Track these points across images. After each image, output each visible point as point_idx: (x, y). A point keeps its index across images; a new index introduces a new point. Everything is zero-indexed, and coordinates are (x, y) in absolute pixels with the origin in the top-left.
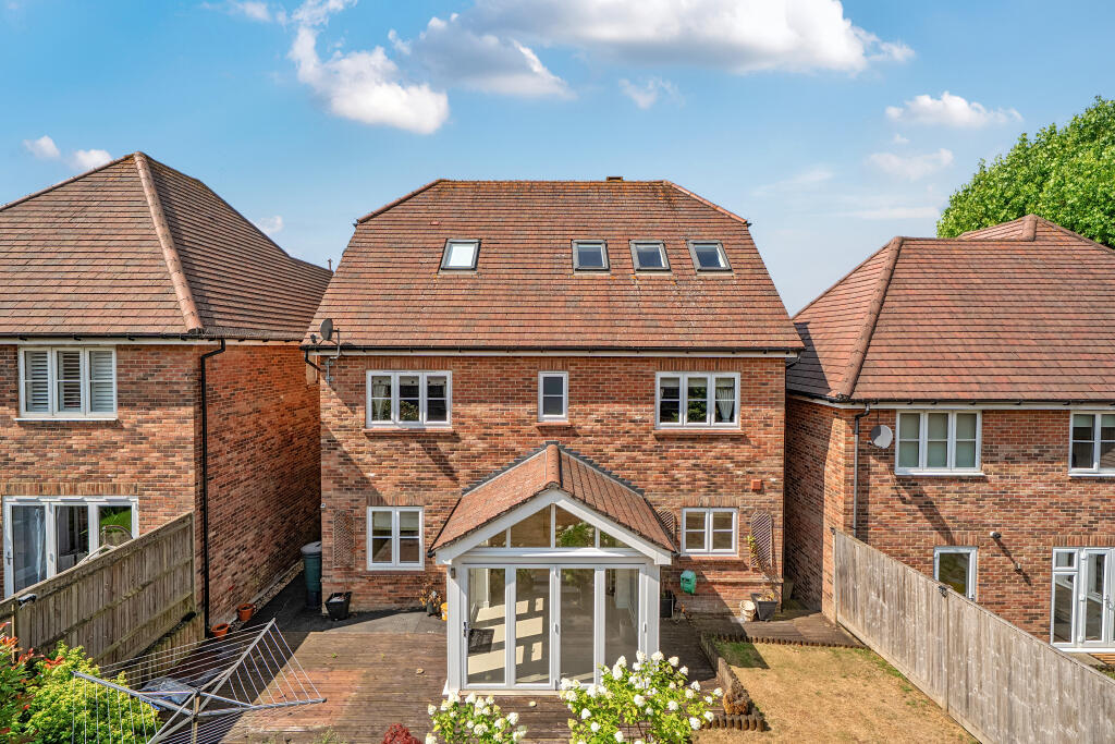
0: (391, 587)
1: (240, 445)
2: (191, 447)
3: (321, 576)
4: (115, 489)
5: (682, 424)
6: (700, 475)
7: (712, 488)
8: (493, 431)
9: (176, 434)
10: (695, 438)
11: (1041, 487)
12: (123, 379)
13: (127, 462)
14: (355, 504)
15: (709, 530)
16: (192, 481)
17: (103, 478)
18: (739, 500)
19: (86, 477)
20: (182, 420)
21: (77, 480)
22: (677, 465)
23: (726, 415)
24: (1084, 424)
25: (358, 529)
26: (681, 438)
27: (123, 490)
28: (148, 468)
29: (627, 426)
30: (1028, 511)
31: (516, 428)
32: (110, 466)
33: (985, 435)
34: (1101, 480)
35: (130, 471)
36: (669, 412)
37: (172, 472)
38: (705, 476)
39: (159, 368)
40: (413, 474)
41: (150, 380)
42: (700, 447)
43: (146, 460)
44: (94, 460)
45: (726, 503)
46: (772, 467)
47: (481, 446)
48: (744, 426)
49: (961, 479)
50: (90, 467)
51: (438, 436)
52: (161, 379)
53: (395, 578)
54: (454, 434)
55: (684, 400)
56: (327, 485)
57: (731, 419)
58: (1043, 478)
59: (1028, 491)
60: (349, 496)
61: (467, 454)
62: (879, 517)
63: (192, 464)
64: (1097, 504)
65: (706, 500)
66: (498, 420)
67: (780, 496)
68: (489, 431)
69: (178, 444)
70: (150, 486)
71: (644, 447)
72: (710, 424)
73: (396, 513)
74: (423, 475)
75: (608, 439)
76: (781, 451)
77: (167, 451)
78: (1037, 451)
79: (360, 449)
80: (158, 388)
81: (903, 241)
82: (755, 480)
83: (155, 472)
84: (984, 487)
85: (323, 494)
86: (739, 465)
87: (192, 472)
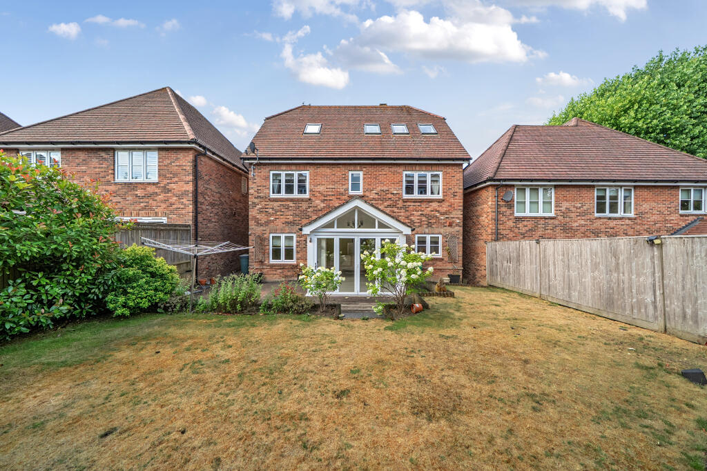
0: (280, 271)
1: (212, 205)
2: (191, 195)
3: (248, 265)
4: (156, 215)
5: (416, 195)
6: (424, 219)
7: (429, 225)
8: (328, 198)
9: (184, 189)
10: (421, 201)
11: (583, 222)
12: (161, 164)
13: (162, 201)
14: (264, 232)
15: (428, 245)
16: (191, 210)
17: (151, 209)
18: (442, 230)
19: (143, 209)
20: (187, 183)
21: (140, 210)
22: (413, 214)
23: (436, 192)
24: (601, 194)
25: (266, 244)
26: (415, 201)
27: (160, 214)
28: (172, 204)
29: (390, 196)
30: (576, 233)
31: (338, 197)
32: (154, 203)
33: (556, 198)
34: (610, 218)
35: (164, 205)
36: (409, 190)
37: (182, 207)
38: (426, 219)
39: (177, 159)
40: (291, 218)
41: (173, 164)
42: (424, 205)
43: (170, 200)
44: (147, 200)
45: (436, 232)
46: (458, 215)
47: (322, 205)
48: (444, 196)
49: (545, 218)
50: (145, 204)
51: (302, 200)
52: (178, 164)
53: (283, 267)
54: (310, 199)
55: (416, 185)
56: (252, 223)
57: (438, 194)
58: (583, 218)
59: (576, 224)
60: (262, 228)
61: (315, 209)
62: (508, 236)
63: (191, 202)
64: (608, 230)
65: (427, 231)
66: (330, 193)
67: (461, 228)
68: (326, 198)
69: (185, 193)
70: (172, 212)
71: (398, 206)
72: (428, 196)
73: (283, 236)
74: (295, 219)
75: (381, 202)
76: (462, 208)
77: (180, 197)
78: (580, 205)
79: (267, 207)
80: (177, 168)
81: (516, 126)
82: (448, 221)
83: (174, 206)
84: (556, 222)
85: (250, 227)
86: (442, 214)
87: (191, 206)
